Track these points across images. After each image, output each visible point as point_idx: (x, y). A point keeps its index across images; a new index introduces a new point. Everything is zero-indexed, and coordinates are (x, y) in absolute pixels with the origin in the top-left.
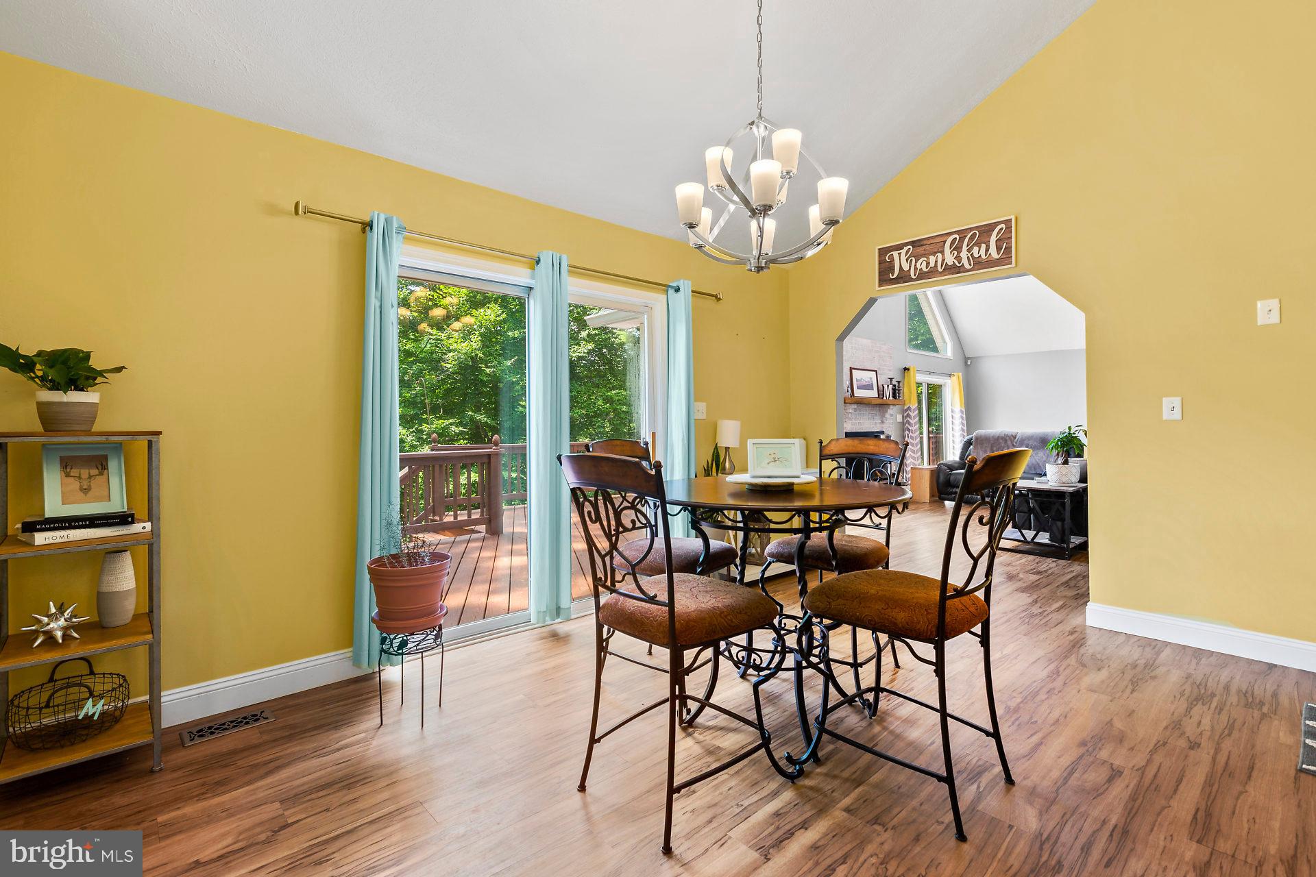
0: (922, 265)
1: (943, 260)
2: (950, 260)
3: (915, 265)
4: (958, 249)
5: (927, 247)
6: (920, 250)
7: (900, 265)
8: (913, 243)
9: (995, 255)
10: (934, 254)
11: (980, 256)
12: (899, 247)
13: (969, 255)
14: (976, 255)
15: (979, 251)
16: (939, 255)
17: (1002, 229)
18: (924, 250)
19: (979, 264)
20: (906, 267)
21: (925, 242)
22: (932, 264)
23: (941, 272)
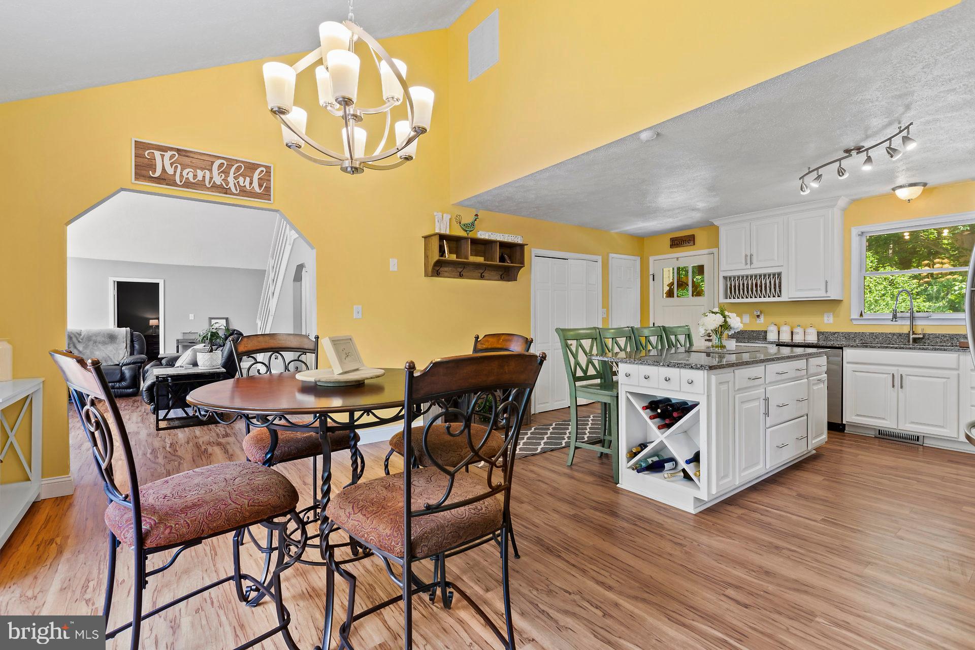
0: (188, 174)
1: (211, 178)
2: (218, 180)
3: (181, 173)
4: (226, 173)
5: (194, 161)
6: (187, 160)
7: (163, 166)
8: (178, 150)
9: (257, 190)
10: (202, 169)
11: (245, 186)
12: (163, 149)
13: (236, 182)
14: (242, 184)
15: (244, 181)
16: (207, 172)
17: (263, 171)
18: (191, 162)
19: (243, 192)
20: (170, 171)
21: (192, 155)
22: (200, 178)
23: (208, 188)
